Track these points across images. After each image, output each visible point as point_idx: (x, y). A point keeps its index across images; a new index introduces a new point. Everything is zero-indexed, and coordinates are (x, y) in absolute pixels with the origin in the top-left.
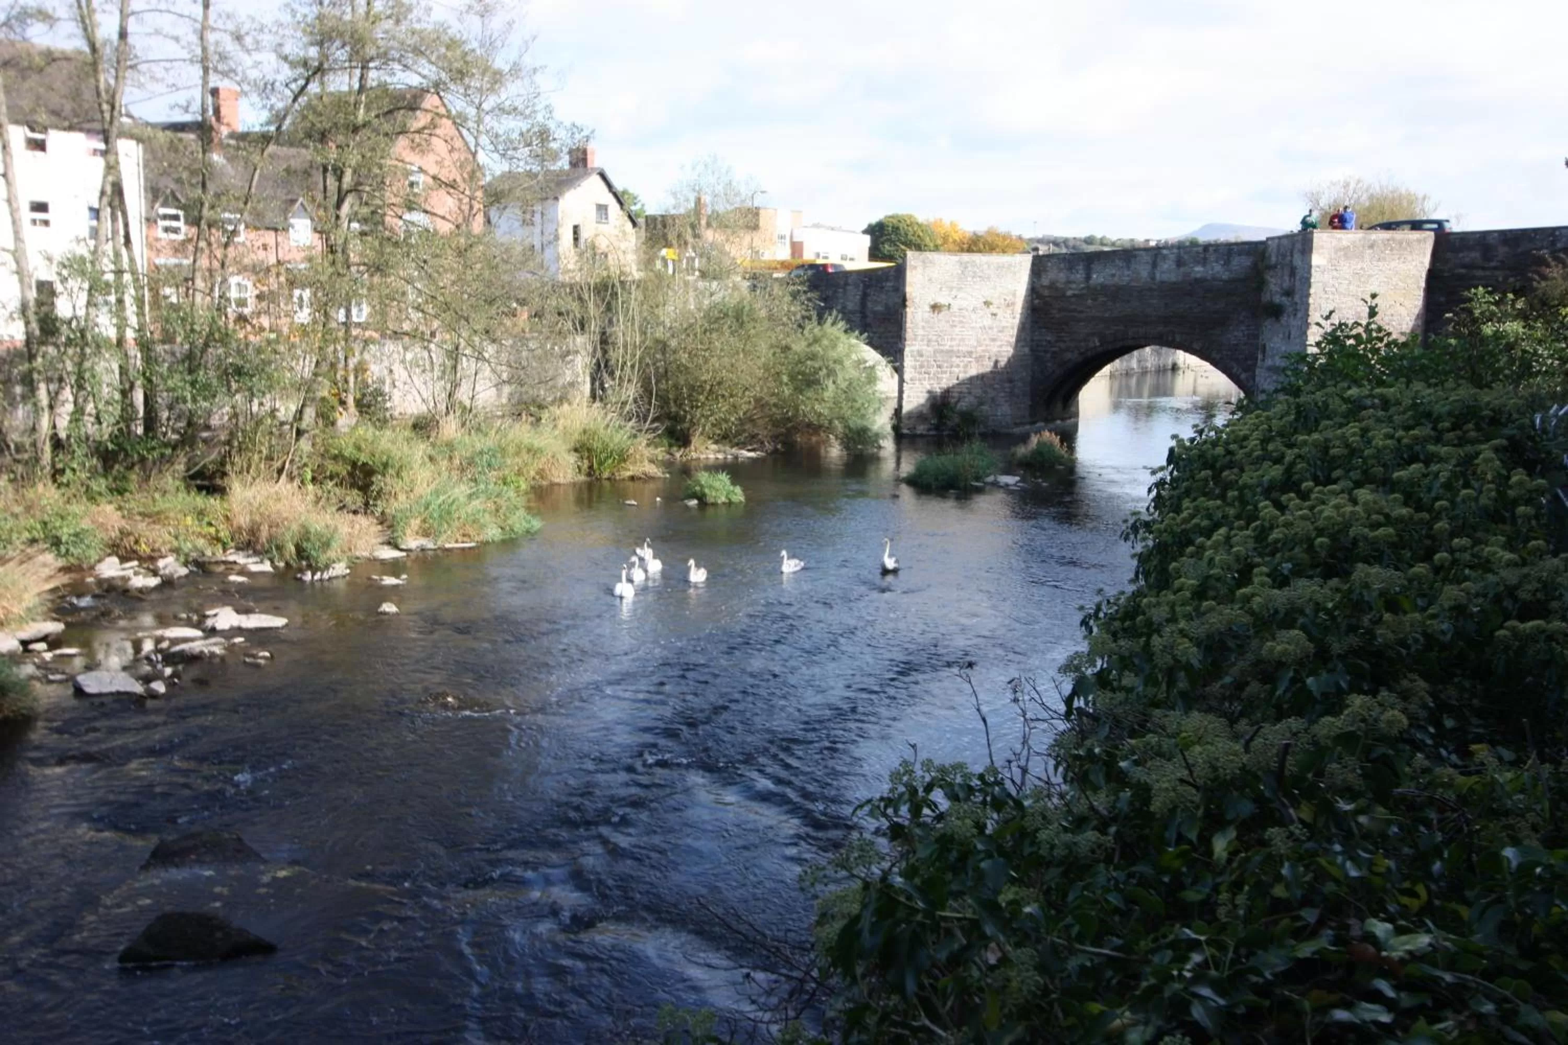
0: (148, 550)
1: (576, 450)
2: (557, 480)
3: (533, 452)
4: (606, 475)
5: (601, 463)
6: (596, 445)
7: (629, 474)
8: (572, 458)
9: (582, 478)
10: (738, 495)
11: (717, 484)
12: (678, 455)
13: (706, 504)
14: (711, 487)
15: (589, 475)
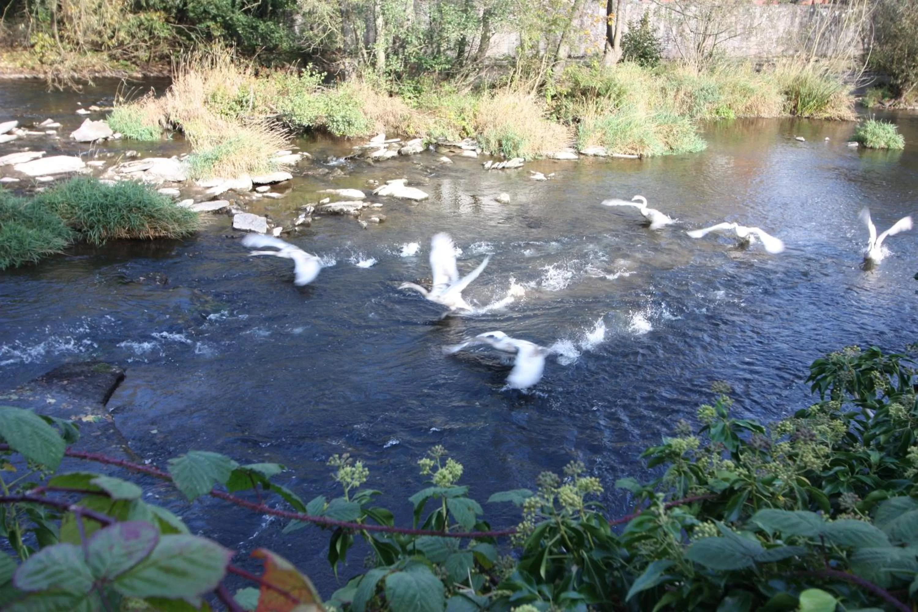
0: (414, 132)
1: (787, 93)
2: (763, 115)
3: (746, 92)
4: (806, 114)
5: (804, 105)
6: (804, 91)
7: (827, 115)
8: (782, 99)
9: (787, 115)
10: (899, 143)
11: (881, 132)
12: (887, 105)
13: (865, 147)
14: (874, 134)
15: (792, 113)
